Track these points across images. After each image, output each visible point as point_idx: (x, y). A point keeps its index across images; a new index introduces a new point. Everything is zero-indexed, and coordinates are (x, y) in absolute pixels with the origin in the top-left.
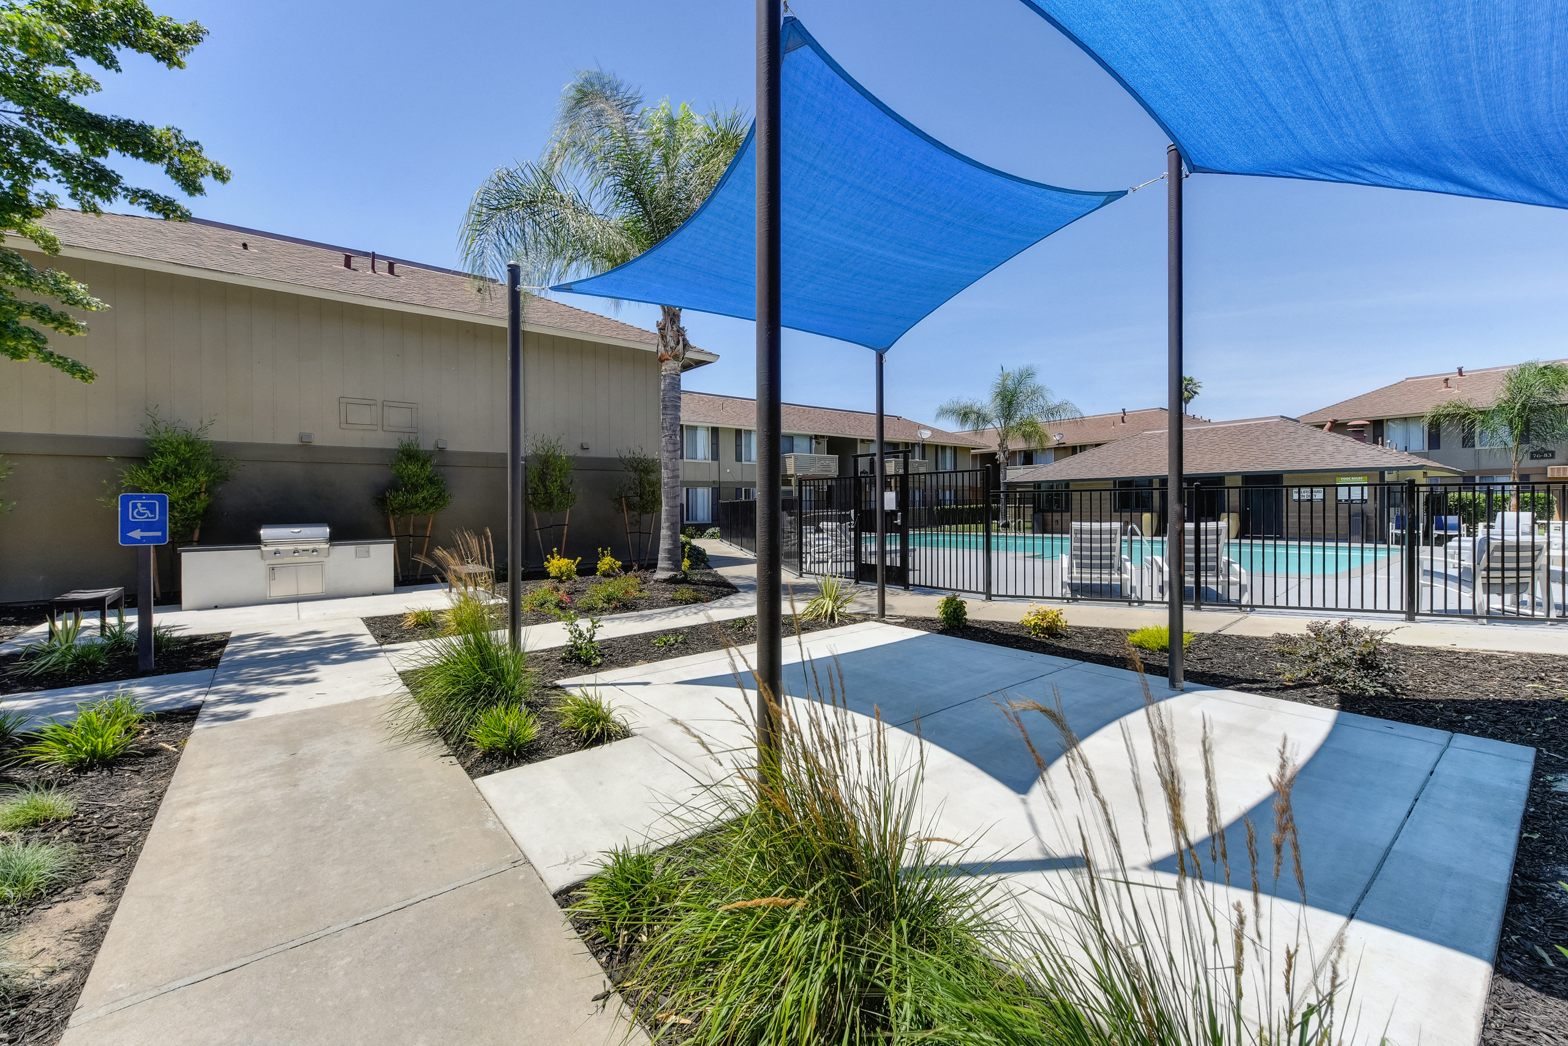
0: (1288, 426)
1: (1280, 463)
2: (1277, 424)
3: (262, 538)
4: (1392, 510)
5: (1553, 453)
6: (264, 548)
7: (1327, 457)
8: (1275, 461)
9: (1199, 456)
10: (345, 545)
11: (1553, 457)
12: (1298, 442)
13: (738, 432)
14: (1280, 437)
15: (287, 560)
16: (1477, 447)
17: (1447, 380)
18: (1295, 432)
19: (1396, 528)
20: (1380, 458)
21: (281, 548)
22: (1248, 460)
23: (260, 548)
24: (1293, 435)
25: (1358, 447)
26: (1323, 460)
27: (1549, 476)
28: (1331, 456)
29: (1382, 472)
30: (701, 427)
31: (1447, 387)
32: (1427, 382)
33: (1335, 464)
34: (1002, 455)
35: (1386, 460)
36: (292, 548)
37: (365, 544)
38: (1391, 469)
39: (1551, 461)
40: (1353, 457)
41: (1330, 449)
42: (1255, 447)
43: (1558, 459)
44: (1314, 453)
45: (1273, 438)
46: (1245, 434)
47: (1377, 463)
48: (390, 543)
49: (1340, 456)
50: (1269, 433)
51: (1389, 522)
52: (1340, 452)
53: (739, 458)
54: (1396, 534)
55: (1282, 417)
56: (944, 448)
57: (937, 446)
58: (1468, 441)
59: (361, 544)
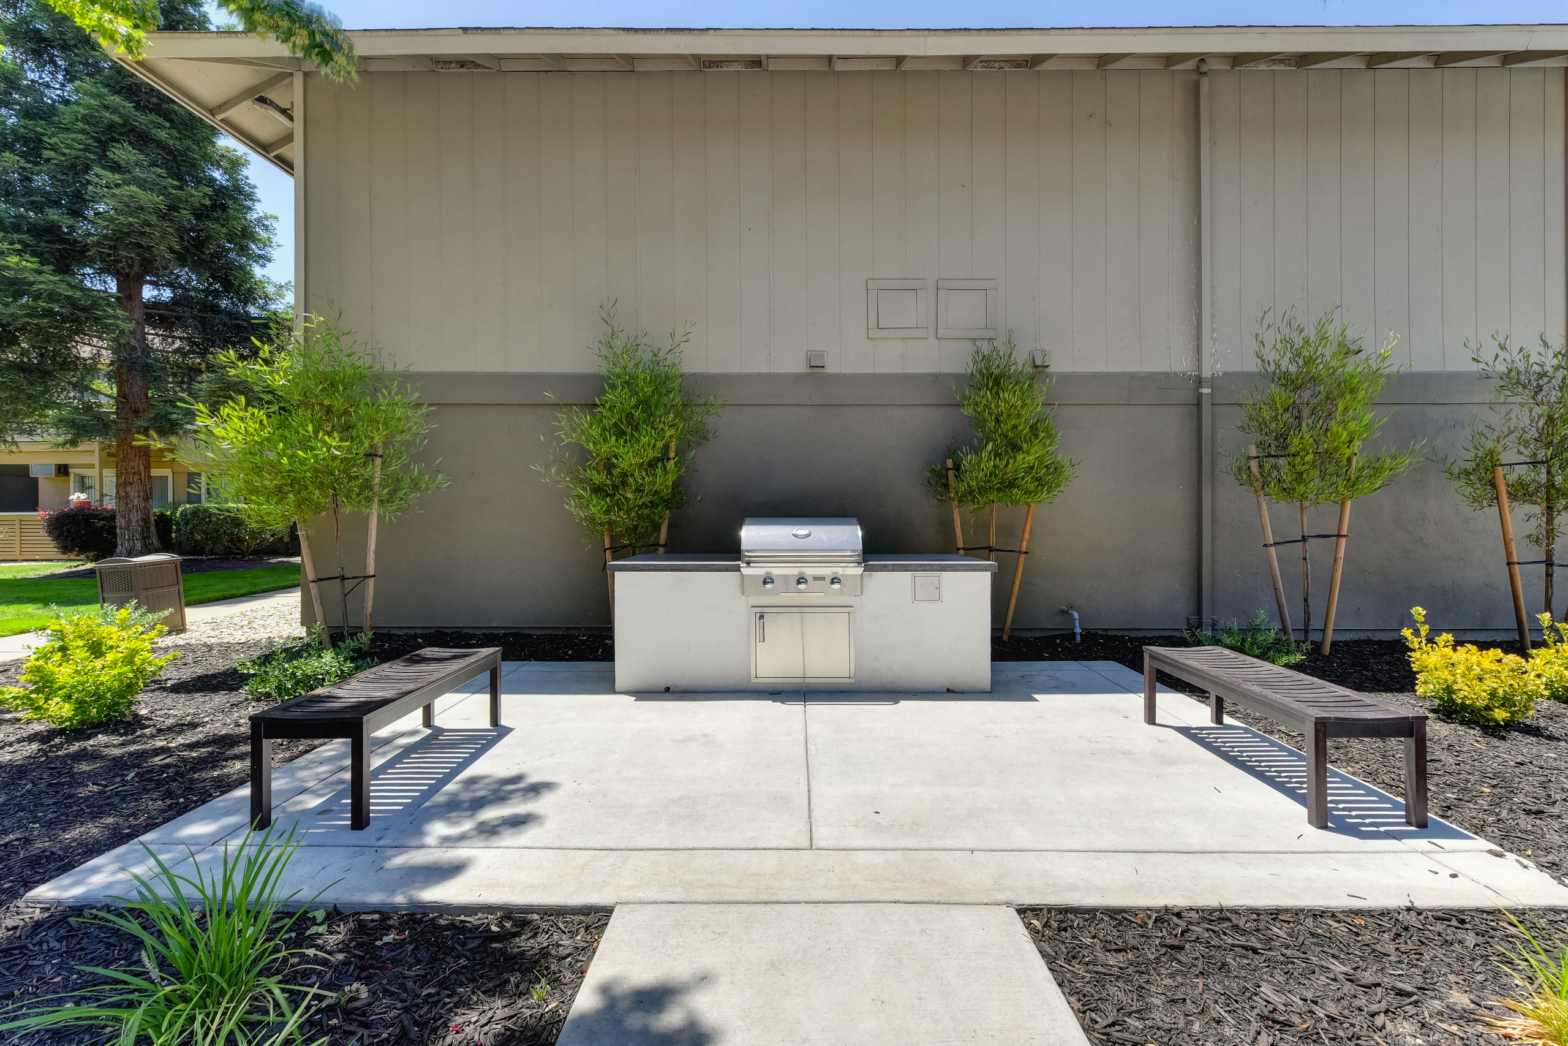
3: (744, 546)
6: (746, 571)
10: (894, 569)
15: (785, 598)
21: (777, 571)
23: (738, 569)
36: (793, 571)
37: (932, 569)
48: (984, 569)
59: (924, 568)
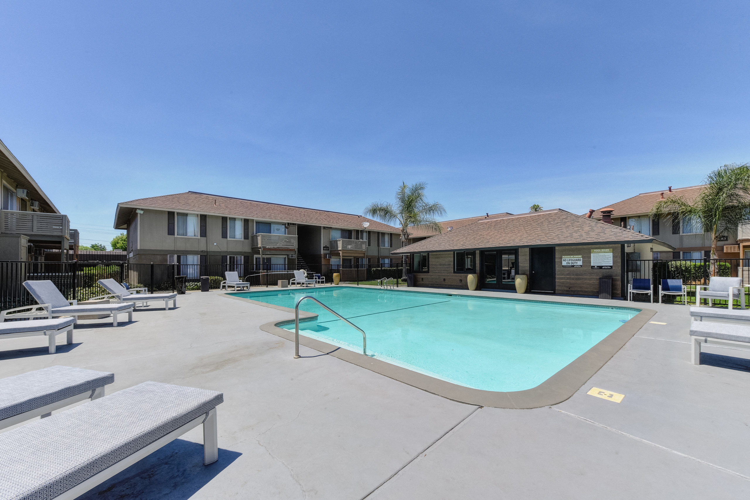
0: (563, 215)
1: (553, 239)
2: (556, 214)
4: (630, 274)
5: (727, 237)
7: (584, 234)
8: (550, 237)
9: (504, 235)
11: (727, 240)
12: (567, 225)
13: (224, 219)
14: (556, 222)
16: (681, 234)
17: (663, 193)
18: (566, 219)
19: (633, 289)
20: (621, 234)
22: (533, 237)
24: (564, 220)
25: (606, 227)
26: (581, 236)
27: (725, 251)
28: (587, 233)
29: (622, 244)
30: (191, 214)
31: (663, 198)
32: (651, 196)
33: (589, 239)
34: (403, 237)
35: (626, 236)
38: (629, 242)
39: (726, 242)
40: (602, 234)
41: (587, 228)
42: (539, 229)
43: (729, 241)
44: (576, 232)
45: (552, 222)
46: (535, 221)
47: (618, 238)
49: (593, 233)
50: (550, 220)
51: (628, 283)
52: (593, 231)
53: (224, 235)
54: (633, 293)
55: (560, 209)
56: (383, 234)
57: (378, 233)
58: (676, 230)
